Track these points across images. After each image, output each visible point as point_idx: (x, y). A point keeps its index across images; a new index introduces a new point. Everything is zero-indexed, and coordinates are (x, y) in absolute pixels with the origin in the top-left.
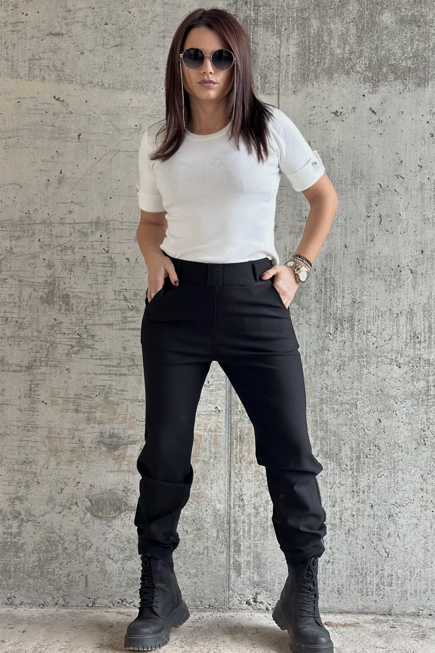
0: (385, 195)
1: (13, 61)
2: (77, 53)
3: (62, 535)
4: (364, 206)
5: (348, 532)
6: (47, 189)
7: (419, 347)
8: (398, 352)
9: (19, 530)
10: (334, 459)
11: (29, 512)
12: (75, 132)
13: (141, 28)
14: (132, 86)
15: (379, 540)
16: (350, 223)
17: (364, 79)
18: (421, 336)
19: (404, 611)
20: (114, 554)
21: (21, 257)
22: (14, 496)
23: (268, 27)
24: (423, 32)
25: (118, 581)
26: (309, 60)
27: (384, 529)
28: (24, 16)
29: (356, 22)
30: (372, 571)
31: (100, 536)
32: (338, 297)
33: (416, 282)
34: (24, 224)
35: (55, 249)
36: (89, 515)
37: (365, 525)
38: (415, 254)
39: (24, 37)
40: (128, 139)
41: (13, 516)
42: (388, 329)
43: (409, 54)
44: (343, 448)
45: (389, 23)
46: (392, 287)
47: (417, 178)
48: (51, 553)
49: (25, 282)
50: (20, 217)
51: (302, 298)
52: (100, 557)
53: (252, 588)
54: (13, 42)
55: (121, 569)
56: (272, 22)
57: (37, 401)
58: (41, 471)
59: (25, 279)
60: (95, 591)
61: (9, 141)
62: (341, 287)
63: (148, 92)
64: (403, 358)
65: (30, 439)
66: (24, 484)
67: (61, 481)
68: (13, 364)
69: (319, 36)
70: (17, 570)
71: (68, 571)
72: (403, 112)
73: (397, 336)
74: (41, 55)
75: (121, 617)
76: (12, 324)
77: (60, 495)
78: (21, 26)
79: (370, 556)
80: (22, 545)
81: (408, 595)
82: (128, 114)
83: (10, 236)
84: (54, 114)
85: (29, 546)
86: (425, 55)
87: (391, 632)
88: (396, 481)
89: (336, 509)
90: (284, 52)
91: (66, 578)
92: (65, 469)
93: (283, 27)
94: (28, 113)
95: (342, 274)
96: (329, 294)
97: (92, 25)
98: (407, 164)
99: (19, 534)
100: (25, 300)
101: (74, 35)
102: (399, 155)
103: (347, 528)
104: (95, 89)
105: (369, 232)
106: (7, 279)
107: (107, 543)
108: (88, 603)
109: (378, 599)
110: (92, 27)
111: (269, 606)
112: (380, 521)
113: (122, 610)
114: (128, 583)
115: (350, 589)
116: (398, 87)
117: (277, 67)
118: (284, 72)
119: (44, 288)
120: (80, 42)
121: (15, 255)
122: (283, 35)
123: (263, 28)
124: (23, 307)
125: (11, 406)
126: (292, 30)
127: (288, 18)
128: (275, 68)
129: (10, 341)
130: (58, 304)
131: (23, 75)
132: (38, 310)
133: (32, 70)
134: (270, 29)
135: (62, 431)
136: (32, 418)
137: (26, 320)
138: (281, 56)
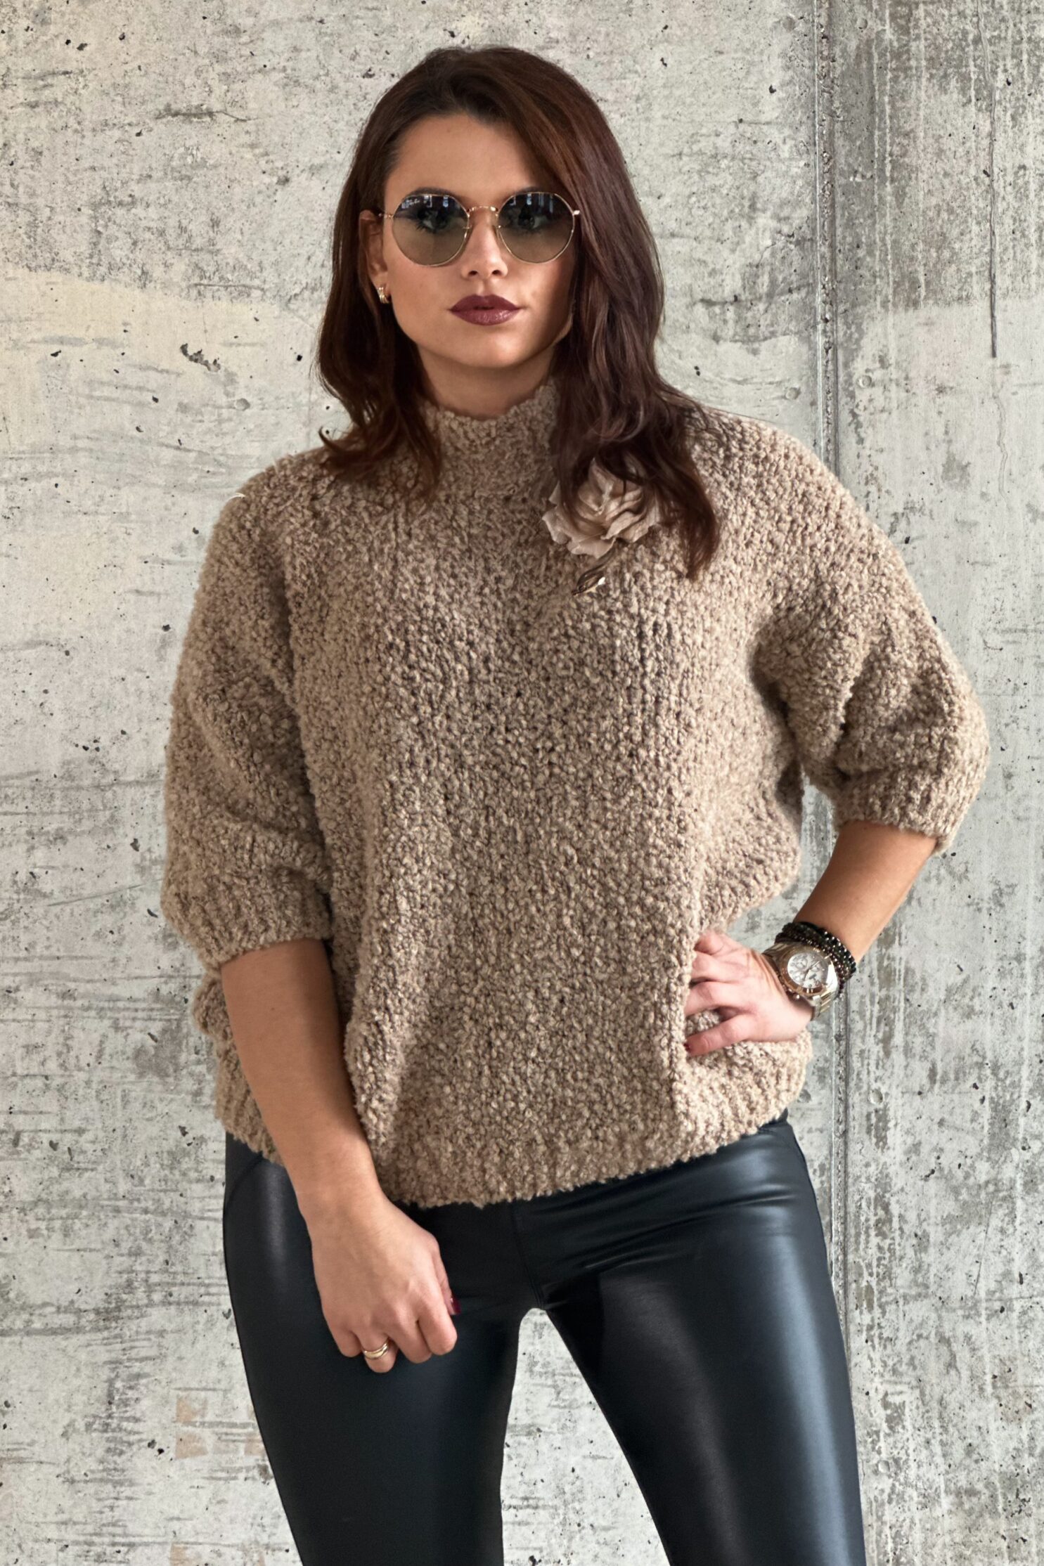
1: (32, 210)
2: (266, 179)
6: (161, 658)
21: (68, 909)
23: (946, 76)
28: (72, 51)
34: (79, 788)
39: (72, 122)
49: (83, 996)
50: (66, 763)
54: (34, 144)
56: (960, 59)
57: (130, 1444)
59: (83, 987)
61: (21, 490)
68: (45, 1305)
74: (137, 189)
76: (37, 1153)
78: (60, 87)
83: (30, 833)
84: (183, 408)
90: (1005, 159)
93: (1001, 77)
94: (91, 397)
97: (317, 78)
100: (83, 1064)
101: (253, 114)
106: (17, 989)
110: (318, 85)
117: (981, 205)
118: (1008, 221)
119: (150, 1019)
120: (276, 139)
121: (47, 901)
122: (1000, 102)
123: (929, 80)
124: (75, 1092)
125: (33, 1467)
126: (1031, 87)
127: (1015, 43)
128: (975, 212)
129: (30, 1217)
130: (191, 1074)
131: (72, 260)
132: (126, 1102)
133: (103, 241)
134: (953, 84)
135: (220, 1555)
136: (112, 1508)
137: (89, 1136)
138: (996, 170)
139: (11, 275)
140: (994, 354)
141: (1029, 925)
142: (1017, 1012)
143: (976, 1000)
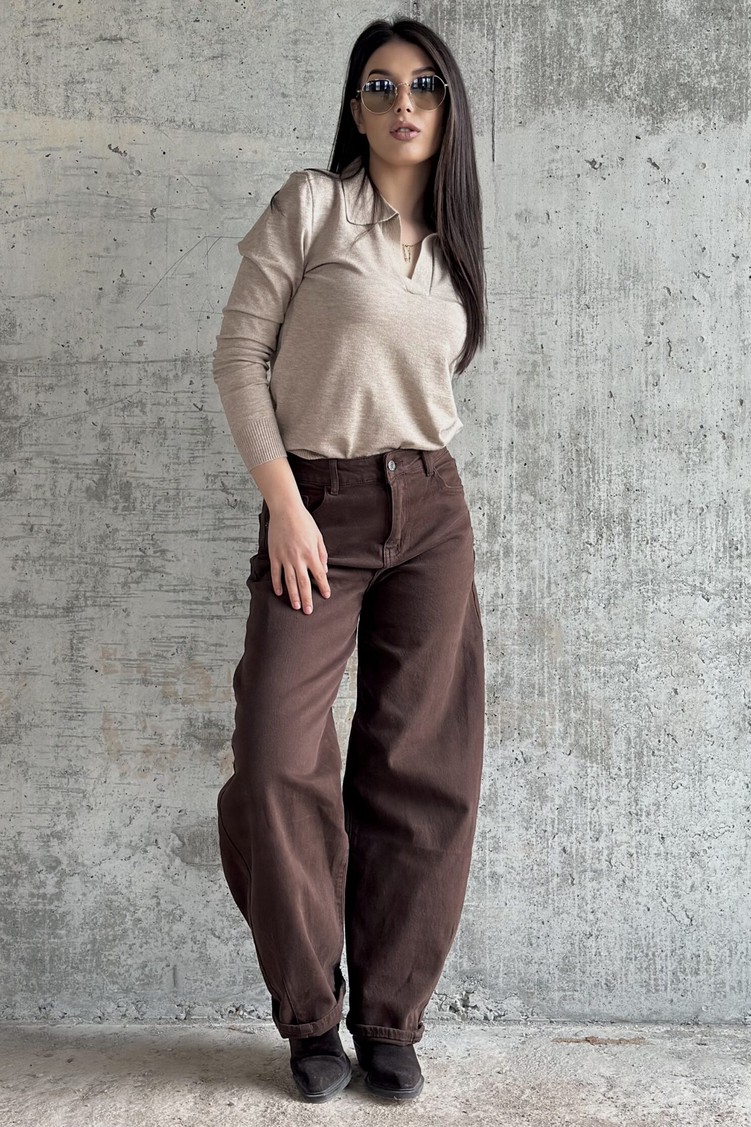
0: (676, 306)
1: (37, 86)
2: (148, 70)
3: (132, 896)
4: (641, 326)
5: (621, 883)
6: (99, 304)
7: (739, 565)
8: (704, 574)
9: (57, 890)
10: (599, 758)
11: (74, 858)
12: (146, 206)
13: (256, 27)
14: (242, 126)
15: (675, 896)
16: (618, 355)
17: (637, 109)
18: (742, 546)
19: (721, 1017)
20: (223, 929)
21: (55, 421)
22: (48, 832)
23: (473, 22)
24: (737, 29)
25: (230, 974)
26: (543, 76)
27: (683, 877)
28: (55, 8)
29: (621, 14)
30: (664, 949)
31: (198, 898)
32: (601, 482)
33: (731, 455)
34: (60, 365)
35: (113, 407)
36: (178, 861)
37: (651, 870)
38: (730, 406)
39: (55, 43)
40: (237, 216)
41: (47, 867)
42: (686, 534)
43: (714, 66)
44: (613, 741)
45: (678, 13)
46: (690, 463)
47: (730, 276)
48: (114, 928)
49: (62, 463)
50: (53, 353)
51: (539, 484)
52: (198, 933)
53: (460, 982)
54: (38, 54)
55: (235, 954)
56: (480, 14)
57: (82, 668)
58: (94, 788)
59: (62, 459)
60: (190, 993)
61: (32, 222)
62: (605, 463)
63: (271, 137)
64: (714, 582)
65: (74, 732)
66: (65, 811)
67: (129, 804)
68: (43, 604)
69: (560, 37)
70: (56, 958)
71: (143, 959)
72: (704, 165)
73: (703, 547)
74: (86, 76)
75: (236, 1034)
76: (41, 535)
77: (127, 829)
78: (50, 27)
79: (660, 924)
80: (63, 915)
81: (727, 988)
82: (236, 174)
83: (37, 386)
84: (109, 175)
85: (77, 917)
86: (740, 67)
87: (698, 1051)
88: (703, 794)
89: (602, 844)
90: (500, 63)
91: (140, 972)
92: (135, 785)
93: (499, 23)
94: (64, 175)
95: (606, 442)
96: (585, 477)
97: (172, 22)
98: (713, 254)
99: (58, 896)
100: (62, 494)
101: (141, 40)
102: (699, 236)
103: (621, 876)
104: (180, 131)
105: (650, 369)
106: (31, 459)
107: (209, 910)
108: (178, 1013)
109: (676, 997)
110: (172, 26)
111: (488, 1014)
112: (677, 863)
113: (237, 1024)
114: (246, 978)
115: (627, 981)
116: (695, 123)
117: (489, 86)
118: (502, 94)
119: (93, 473)
120: (152, 51)
121: (45, 418)
122: (498, 36)
123: (465, 25)
124: (59, 507)
125: (40, 677)
126: (513, 28)
127: (506, 7)
128: (486, 90)
129: (37, 564)
130: (113, 500)
131: (55, 110)
132: (82, 511)
133: (70, 100)
134: (476, 26)
135: (125, 718)
136: (76, 696)
137: (64, 528)
138: (496, 69)
139: (26, 117)
140: (493, 160)
141: (504, 433)
142: (499, 474)
143: (479, 469)
